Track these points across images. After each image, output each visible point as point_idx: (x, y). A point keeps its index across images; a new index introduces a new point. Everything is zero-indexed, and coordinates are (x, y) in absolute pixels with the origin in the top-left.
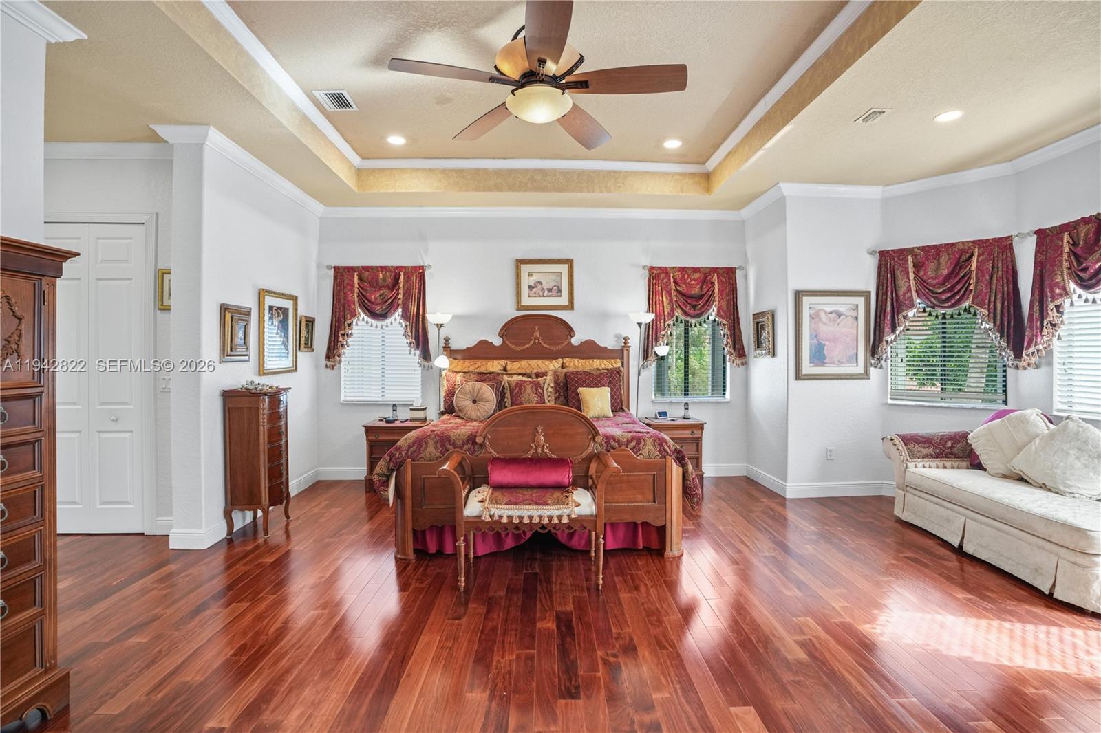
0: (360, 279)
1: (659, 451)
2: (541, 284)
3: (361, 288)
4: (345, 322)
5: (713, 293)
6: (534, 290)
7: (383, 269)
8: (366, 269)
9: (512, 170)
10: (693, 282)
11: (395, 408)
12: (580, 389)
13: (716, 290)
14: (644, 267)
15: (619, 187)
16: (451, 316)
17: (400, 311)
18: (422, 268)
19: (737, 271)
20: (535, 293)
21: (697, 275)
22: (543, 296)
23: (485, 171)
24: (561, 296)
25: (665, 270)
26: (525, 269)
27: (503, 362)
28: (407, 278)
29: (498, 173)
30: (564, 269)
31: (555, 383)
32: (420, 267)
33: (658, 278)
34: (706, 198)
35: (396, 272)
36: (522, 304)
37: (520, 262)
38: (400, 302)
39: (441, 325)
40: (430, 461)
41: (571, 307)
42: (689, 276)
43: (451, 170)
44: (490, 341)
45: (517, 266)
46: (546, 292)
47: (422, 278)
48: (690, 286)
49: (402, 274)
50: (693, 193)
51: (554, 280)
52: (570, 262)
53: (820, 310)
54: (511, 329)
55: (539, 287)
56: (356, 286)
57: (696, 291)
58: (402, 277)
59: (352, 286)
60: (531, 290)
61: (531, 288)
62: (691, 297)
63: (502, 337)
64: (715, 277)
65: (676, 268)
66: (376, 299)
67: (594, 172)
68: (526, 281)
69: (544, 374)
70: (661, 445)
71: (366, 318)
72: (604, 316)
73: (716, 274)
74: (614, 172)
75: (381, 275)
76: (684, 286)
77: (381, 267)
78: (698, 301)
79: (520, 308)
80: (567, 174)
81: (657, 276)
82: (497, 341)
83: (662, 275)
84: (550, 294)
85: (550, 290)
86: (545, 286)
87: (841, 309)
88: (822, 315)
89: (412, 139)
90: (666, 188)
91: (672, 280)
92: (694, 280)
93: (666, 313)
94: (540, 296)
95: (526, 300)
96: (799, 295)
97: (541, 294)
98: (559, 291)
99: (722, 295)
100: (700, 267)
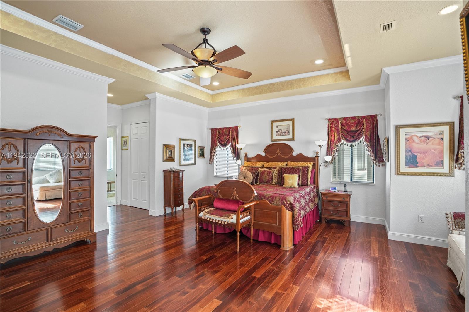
0: (219, 132)
2: (281, 130)
3: (219, 136)
4: (214, 148)
5: (363, 129)
6: (279, 133)
7: (225, 128)
8: (220, 129)
9: (261, 85)
10: (352, 124)
12: (285, 175)
13: (365, 127)
14: (326, 119)
15: (305, 85)
16: (245, 145)
17: (230, 143)
18: (237, 127)
19: (378, 118)
20: (279, 134)
21: (354, 120)
22: (282, 135)
23: (252, 88)
24: (289, 135)
25: (337, 120)
26: (275, 124)
27: (263, 163)
28: (232, 131)
29: (256, 88)
30: (290, 123)
32: (236, 127)
33: (333, 124)
34: (348, 82)
35: (229, 129)
36: (274, 139)
37: (272, 122)
38: (230, 140)
39: (242, 148)
41: (293, 139)
42: (349, 121)
43: (240, 90)
44: (261, 154)
45: (271, 123)
46: (283, 133)
47: (238, 130)
48: (350, 127)
49: (231, 130)
50: (342, 81)
51: (287, 128)
52: (292, 120)
54: (268, 149)
55: (280, 132)
56: (217, 135)
57: (354, 129)
58: (231, 131)
59: (216, 135)
60: (277, 133)
61: (277, 132)
62: (352, 132)
63: (265, 152)
64: (364, 121)
65: (342, 118)
66: (223, 139)
67: (294, 80)
68: (275, 130)
71: (220, 146)
72: (309, 143)
73: (365, 119)
74: (303, 78)
75: (225, 131)
76: (346, 126)
77: (224, 128)
78: (355, 133)
79: (272, 140)
80: (282, 83)
82: (264, 154)
83: (335, 122)
84: (285, 134)
85: (285, 133)
86: (283, 131)
90: (328, 81)
91: (340, 124)
92: (352, 123)
93: (336, 140)
94: (281, 135)
95: (275, 138)
96: (398, 128)
97: (281, 134)
98: (289, 132)
99: (367, 130)
100: (356, 116)
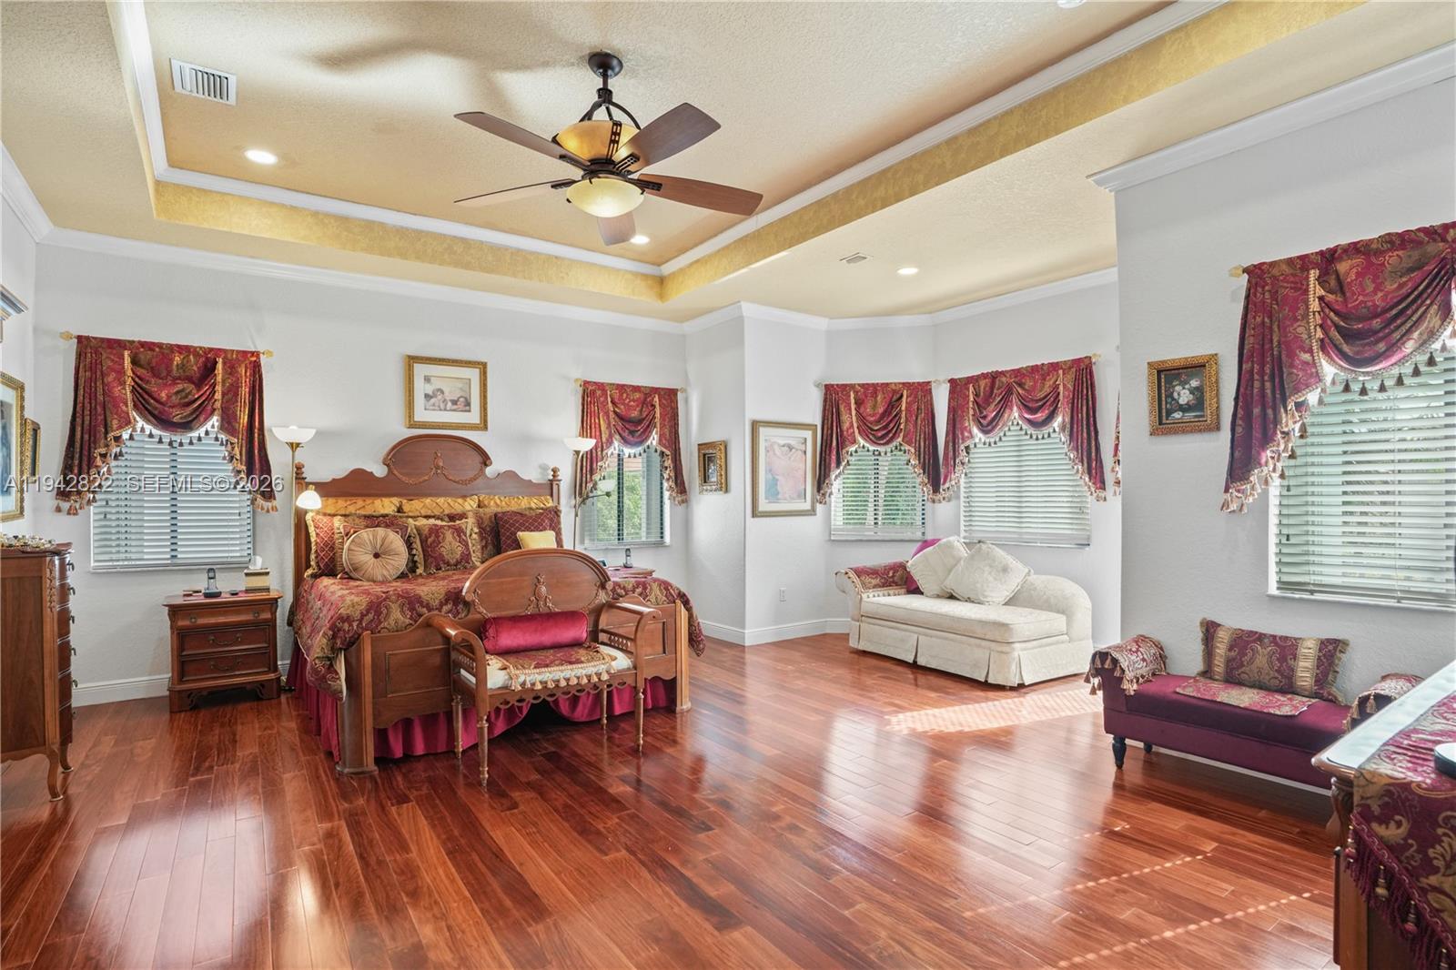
0: (134, 362)
1: (666, 596)
2: (442, 392)
3: (138, 377)
4: (106, 433)
5: (654, 417)
6: (433, 400)
7: (184, 350)
8: (149, 346)
9: (422, 232)
10: (632, 403)
11: (211, 575)
12: (520, 534)
13: (658, 415)
14: (576, 380)
15: (563, 278)
16: (314, 431)
17: (215, 420)
18: (256, 354)
19: (679, 393)
20: (434, 405)
21: (637, 395)
22: (445, 410)
23: (382, 225)
24: (469, 411)
25: (601, 386)
26: (420, 370)
27: (396, 500)
28: (231, 368)
29: (402, 232)
30: (473, 374)
31: (480, 527)
32: (253, 353)
33: (593, 397)
34: (658, 304)
35: (208, 361)
36: (416, 420)
37: (412, 360)
38: (218, 405)
39: (298, 445)
40: (397, 631)
41: (484, 425)
42: (628, 395)
44: (369, 470)
45: (409, 365)
46: (450, 404)
47: (256, 369)
48: (628, 407)
49: (220, 361)
50: (646, 298)
51: (461, 389)
52: (483, 367)
53: (775, 442)
54: (401, 454)
55: (440, 397)
56: (129, 373)
57: (635, 414)
58: (220, 366)
59: (121, 372)
60: (428, 401)
61: (427, 397)
62: (629, 421)
63: (388, 465)
64: (656, 399)
65: (614, 384)
66: (169, 397)
67: (532, 253)
68: (420, 388)
69: (463, 516)
70: (667, 589)
71: (148, 428)
72: (526, 441)
73: (657, 396)
74: (556, 257)
75: (177, 358)
76: (622, 407)
77: (179, 346)
78: (636, 426)
79: (413, 425)
80: (497, 250)
81: (593, 392)
82: (379, 471)
83: (599, 393)
84: (455, 407)
85: (454, 402)
86: (448, 396)
87: (793, 443)
88: (776, 447)
89: (287, 160)
90: (618, 288)
91: (609, 400)
92: (634, 401)
93: (604, 440)
94: (441, 410)
95: (421, 415)
96: (755, 425)
97: (442, 407)
98: (468, 404)
99: (664, 420)
100: (640, 385)
